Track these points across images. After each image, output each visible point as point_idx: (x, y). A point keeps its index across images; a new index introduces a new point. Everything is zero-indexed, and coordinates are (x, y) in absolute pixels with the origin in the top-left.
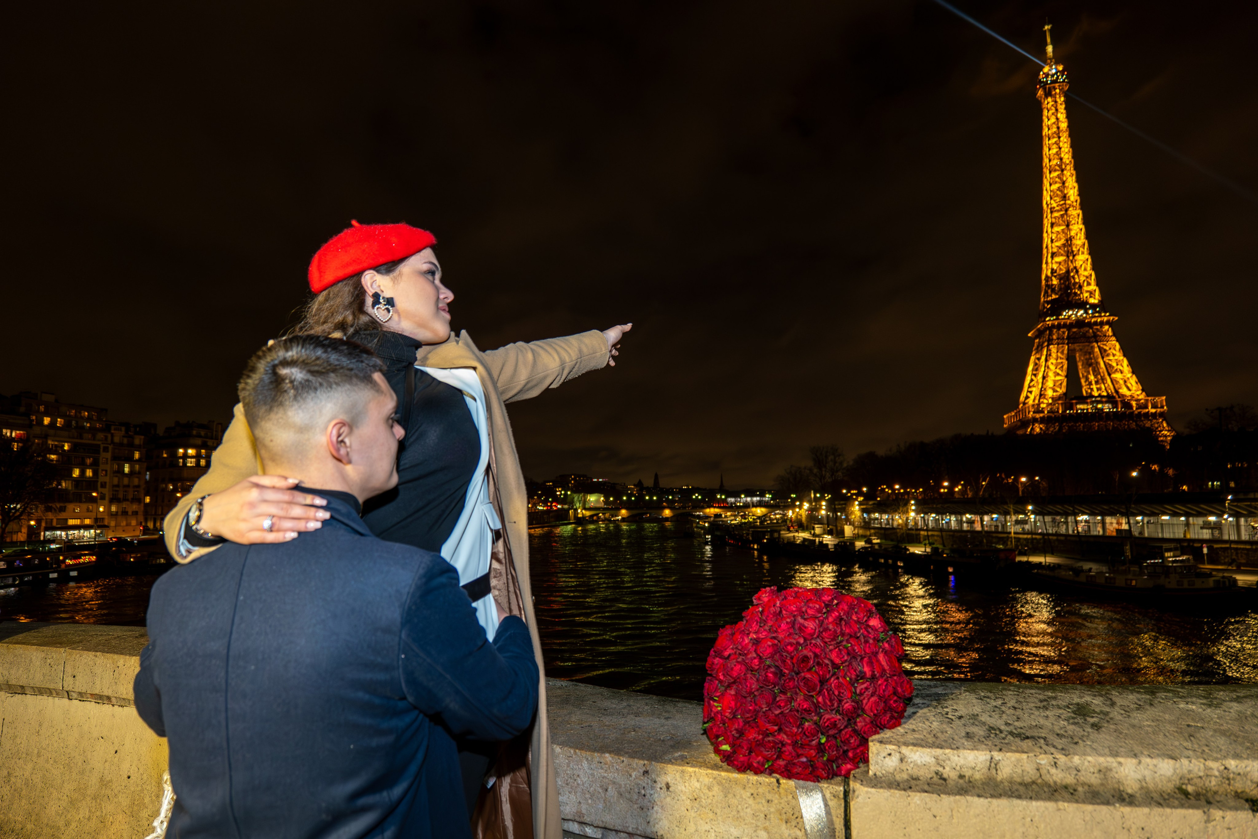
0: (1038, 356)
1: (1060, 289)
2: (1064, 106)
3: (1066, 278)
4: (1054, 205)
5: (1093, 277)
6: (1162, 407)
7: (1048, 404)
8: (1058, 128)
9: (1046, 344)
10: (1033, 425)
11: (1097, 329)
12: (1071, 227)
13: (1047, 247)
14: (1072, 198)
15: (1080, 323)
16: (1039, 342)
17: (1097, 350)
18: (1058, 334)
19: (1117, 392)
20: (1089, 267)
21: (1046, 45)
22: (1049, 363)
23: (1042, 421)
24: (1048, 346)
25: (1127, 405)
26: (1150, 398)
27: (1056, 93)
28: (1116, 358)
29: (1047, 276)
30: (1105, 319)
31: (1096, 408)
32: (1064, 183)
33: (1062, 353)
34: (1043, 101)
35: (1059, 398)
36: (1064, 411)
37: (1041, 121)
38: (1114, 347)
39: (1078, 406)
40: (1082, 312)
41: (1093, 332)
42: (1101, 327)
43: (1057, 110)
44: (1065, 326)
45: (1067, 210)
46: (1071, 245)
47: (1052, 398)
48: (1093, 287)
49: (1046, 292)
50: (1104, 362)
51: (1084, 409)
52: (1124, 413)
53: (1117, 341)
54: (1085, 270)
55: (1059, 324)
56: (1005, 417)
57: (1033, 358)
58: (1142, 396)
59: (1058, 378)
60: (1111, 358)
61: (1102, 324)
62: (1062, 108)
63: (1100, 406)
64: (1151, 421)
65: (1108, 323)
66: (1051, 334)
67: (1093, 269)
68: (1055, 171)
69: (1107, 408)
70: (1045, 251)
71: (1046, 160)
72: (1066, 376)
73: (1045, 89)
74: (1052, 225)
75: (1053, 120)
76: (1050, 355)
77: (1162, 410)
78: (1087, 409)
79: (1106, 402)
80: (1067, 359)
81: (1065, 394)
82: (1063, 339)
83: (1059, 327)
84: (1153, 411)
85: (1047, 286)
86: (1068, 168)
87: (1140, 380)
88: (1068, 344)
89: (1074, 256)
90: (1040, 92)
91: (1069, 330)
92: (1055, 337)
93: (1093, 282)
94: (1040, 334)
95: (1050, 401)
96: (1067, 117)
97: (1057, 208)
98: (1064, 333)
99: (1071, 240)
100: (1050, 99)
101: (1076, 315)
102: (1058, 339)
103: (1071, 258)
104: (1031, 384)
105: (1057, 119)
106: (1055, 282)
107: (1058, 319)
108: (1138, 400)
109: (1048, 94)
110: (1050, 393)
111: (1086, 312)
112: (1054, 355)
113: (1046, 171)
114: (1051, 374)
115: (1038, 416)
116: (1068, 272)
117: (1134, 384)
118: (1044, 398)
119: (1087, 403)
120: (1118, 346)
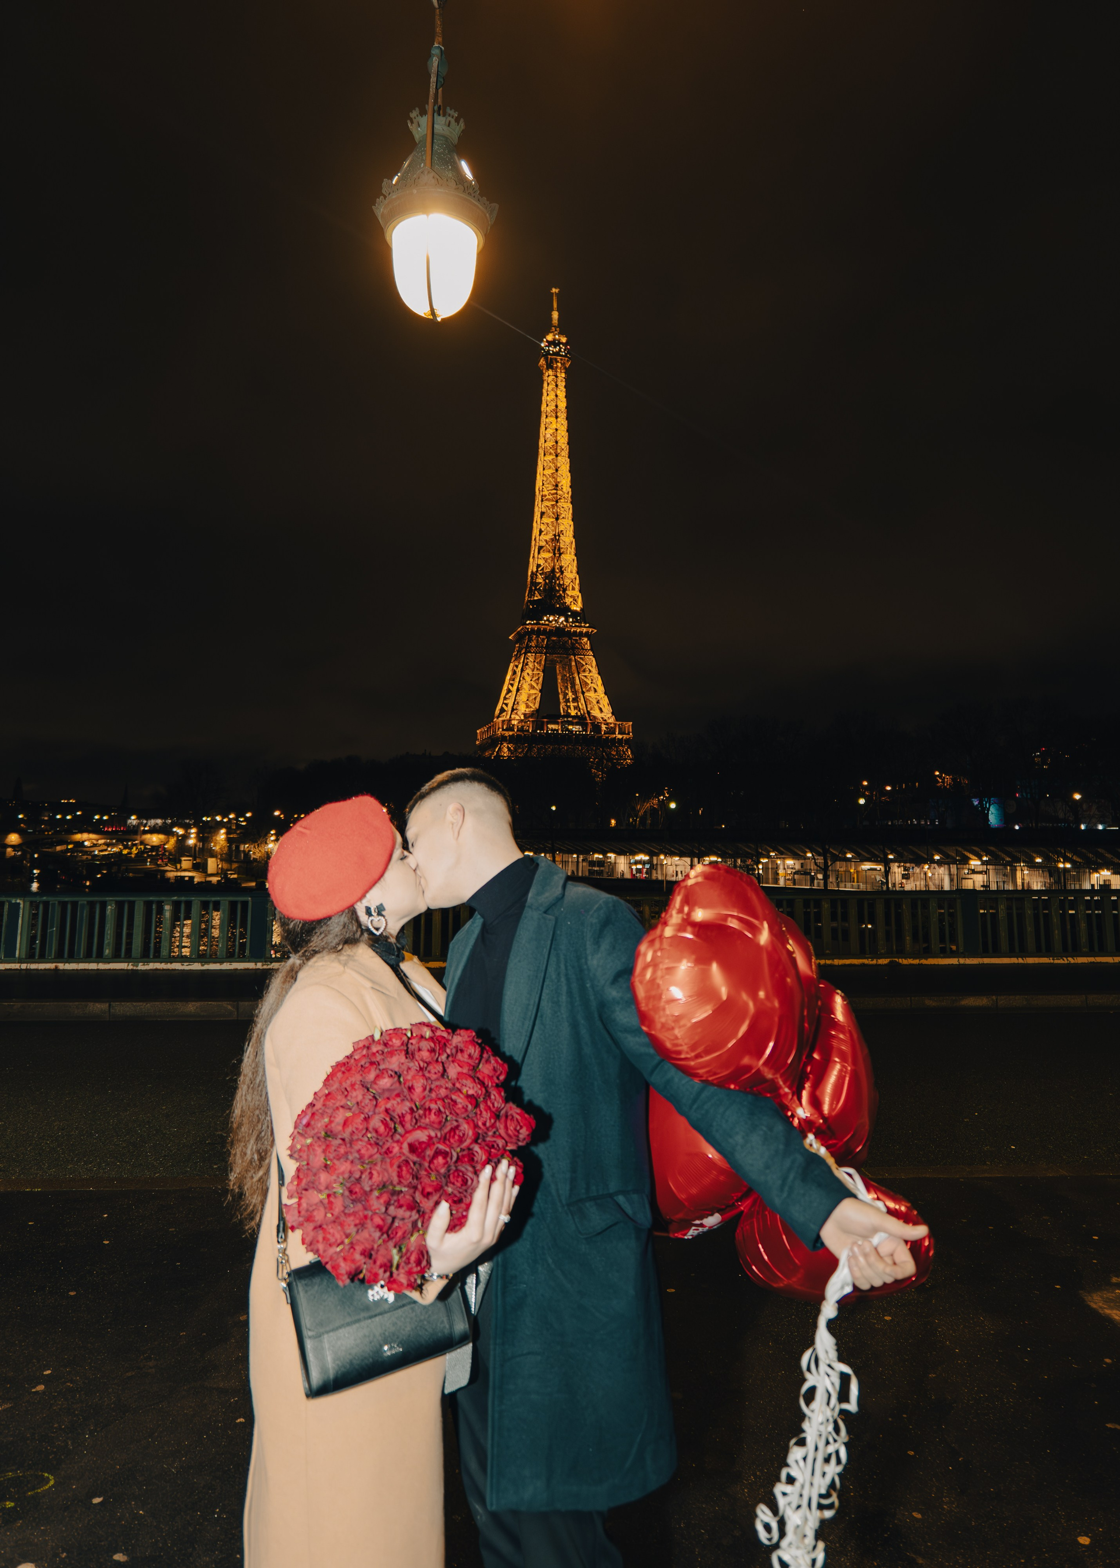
0: (517, 664)
1: (545, 589)
2: (564, 384)
3: (551, 576)
4: (546, 493)
5: (578, 581)
6: (628, 734)
7: (521, 721)
8: (557, 406)
9: (523, 651)
10: (502, 744)
11: (576, 640)
12: (559, 521)
13: (535, 539)
14: (564, 490)
15: (560, 632)
16: (519, 647)
17: (573, 664)
18: (538, 641)
19: (589, 713)
20: (575, 569)
21: (553, 310)
22: (525, 674)
23: (511, 740)
24: (525, 653)
25: (596, 727)
26: (618, 723)
27: (557, 367)
28: (591, 674)
29: (532, 572)
30: (585, 630)
31: (567, 730)
32: (557, 470)
33: (539, 663)
34: (544, 371)
35: (532, 715)
36: (534, 731)
37: (542, 394)
38: (590, 662)
39: (550, 726)
40: (562, 619)
41: (571, 641)
42: (580, 639)
43: (557, 386)
44: (544, 632)
45: (557, 502)
46: (558, 541)
47: (525, 715)
48: (576, 593)
49: (531, 590)
50: (579, 677)
51: (555, 730)
52: (593, 737)
53: (594, 656)
54: (571, 572)
55: (539, 629)
56: (478, 731)
57: (512, 665)
58: (612, 720)
59: (533, 691)
60: (586, 674)
61: (581, 635)
62: (562, 384)
63: (570, 727)
64: (617, 747)
65: (587, 635)
66: (530, 640)
67: (578, 573)
68: (550, 454)
69: (576, 728)
70: (533, 543)
71: (542, 440)
72: (541, 691)
73: (546, 360)
74: (542, 514)
75: (552, 396)
76: (527, 664)
77: (628, 736)
78: (557, 730)
79: (577, 724)
80: (543, 671)
81: (537, 711)
82: (542, 647)
83: (539, 633)
84: (620, 737)
85: (532, 582)
86: (563, 453)
87: (611, 703)
88: (545, 654)
89: (560, 554)
90: (542, 362)
91: (548, 638)
92: (533, 644)
93: (577, 587)
94: (520, 638)
95: (522, 718)
96: (566, 397)
97: (548, 497)
98: (543, 640)
99: (559, 536)
100: (550, 372)
101: (557, 621)
102: (536, 646)
103: (557, 555)
104: (507, 697)
105: (556, 396)
106: (540, 580)
107: (540, 624)
108: (607, 724)
109: (550, 366)
110: (522, 708)
111: (567, 621)
112: (531, 665)
113: (541, 452)
114: (526, 686)
115: (507, 734)
116: (553, 570)
117: (606, 705)
118: (516, 714)
119: (557, 723)
120: (594, 663)
